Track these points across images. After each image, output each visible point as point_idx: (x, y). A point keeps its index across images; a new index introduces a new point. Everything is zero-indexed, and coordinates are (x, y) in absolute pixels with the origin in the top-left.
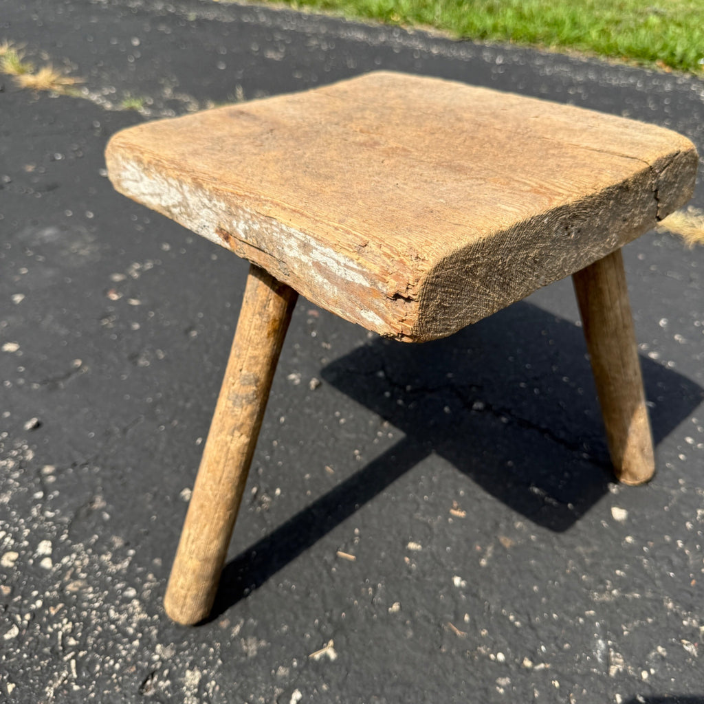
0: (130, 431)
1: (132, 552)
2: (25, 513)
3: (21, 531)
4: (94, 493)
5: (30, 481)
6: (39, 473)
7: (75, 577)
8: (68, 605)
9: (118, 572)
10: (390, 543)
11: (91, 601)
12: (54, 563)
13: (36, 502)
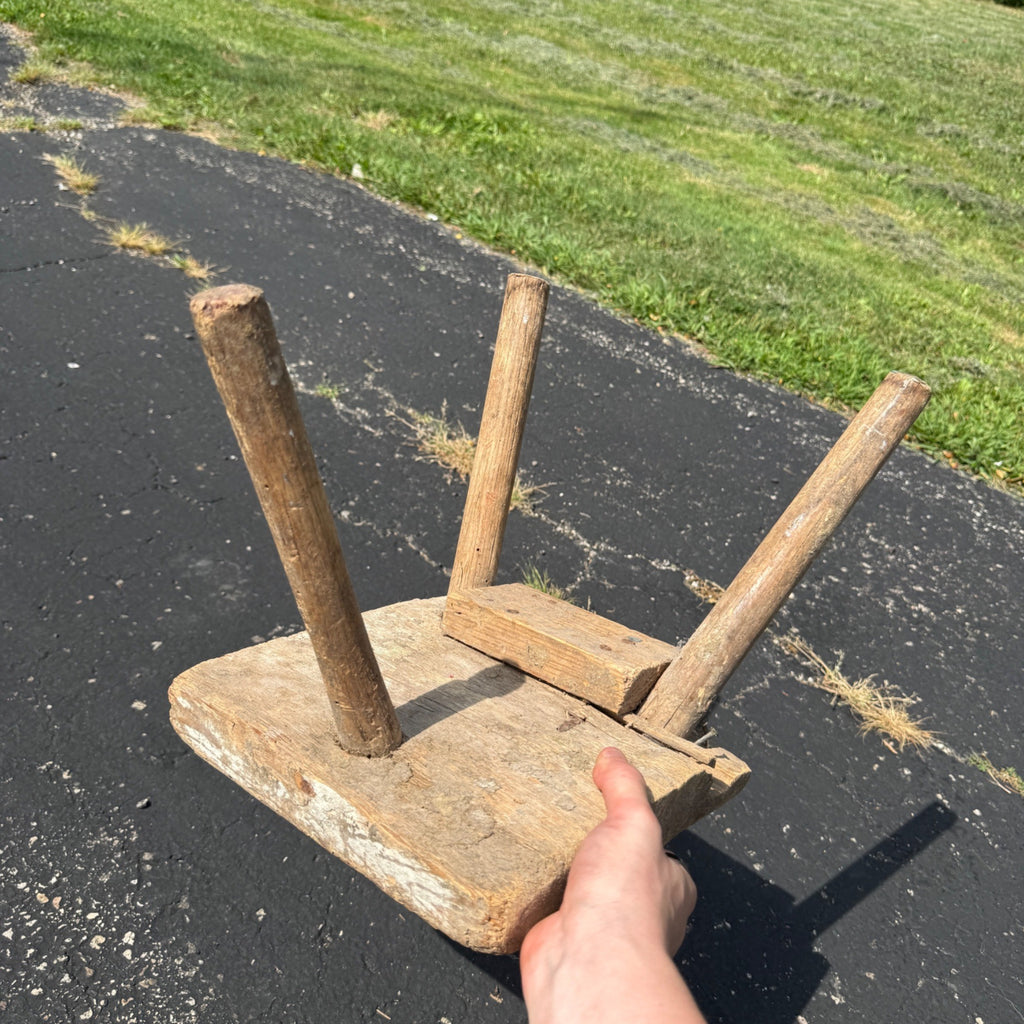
0: (227, 831)
1: (201, 962)
2: (120, 898)
3: (112, 915)
4: (182, 892)
5: (128, 865)
6: (139, 858)
7: (148, 974)
8: (137, 1000)
9: (186, 978)
10: (425, 1013)
11: (156, 1001)
12: (133, 956)
13: (131, 888)
